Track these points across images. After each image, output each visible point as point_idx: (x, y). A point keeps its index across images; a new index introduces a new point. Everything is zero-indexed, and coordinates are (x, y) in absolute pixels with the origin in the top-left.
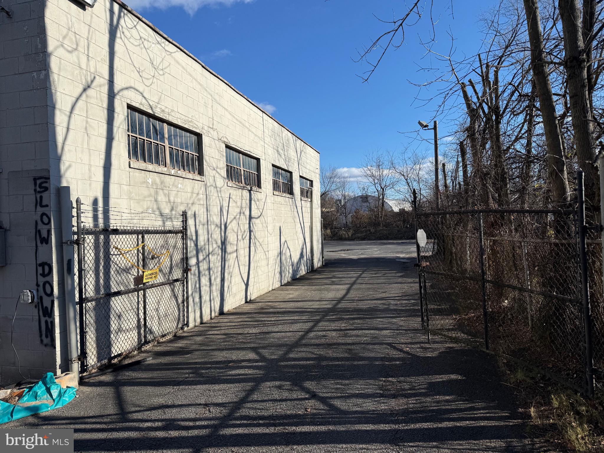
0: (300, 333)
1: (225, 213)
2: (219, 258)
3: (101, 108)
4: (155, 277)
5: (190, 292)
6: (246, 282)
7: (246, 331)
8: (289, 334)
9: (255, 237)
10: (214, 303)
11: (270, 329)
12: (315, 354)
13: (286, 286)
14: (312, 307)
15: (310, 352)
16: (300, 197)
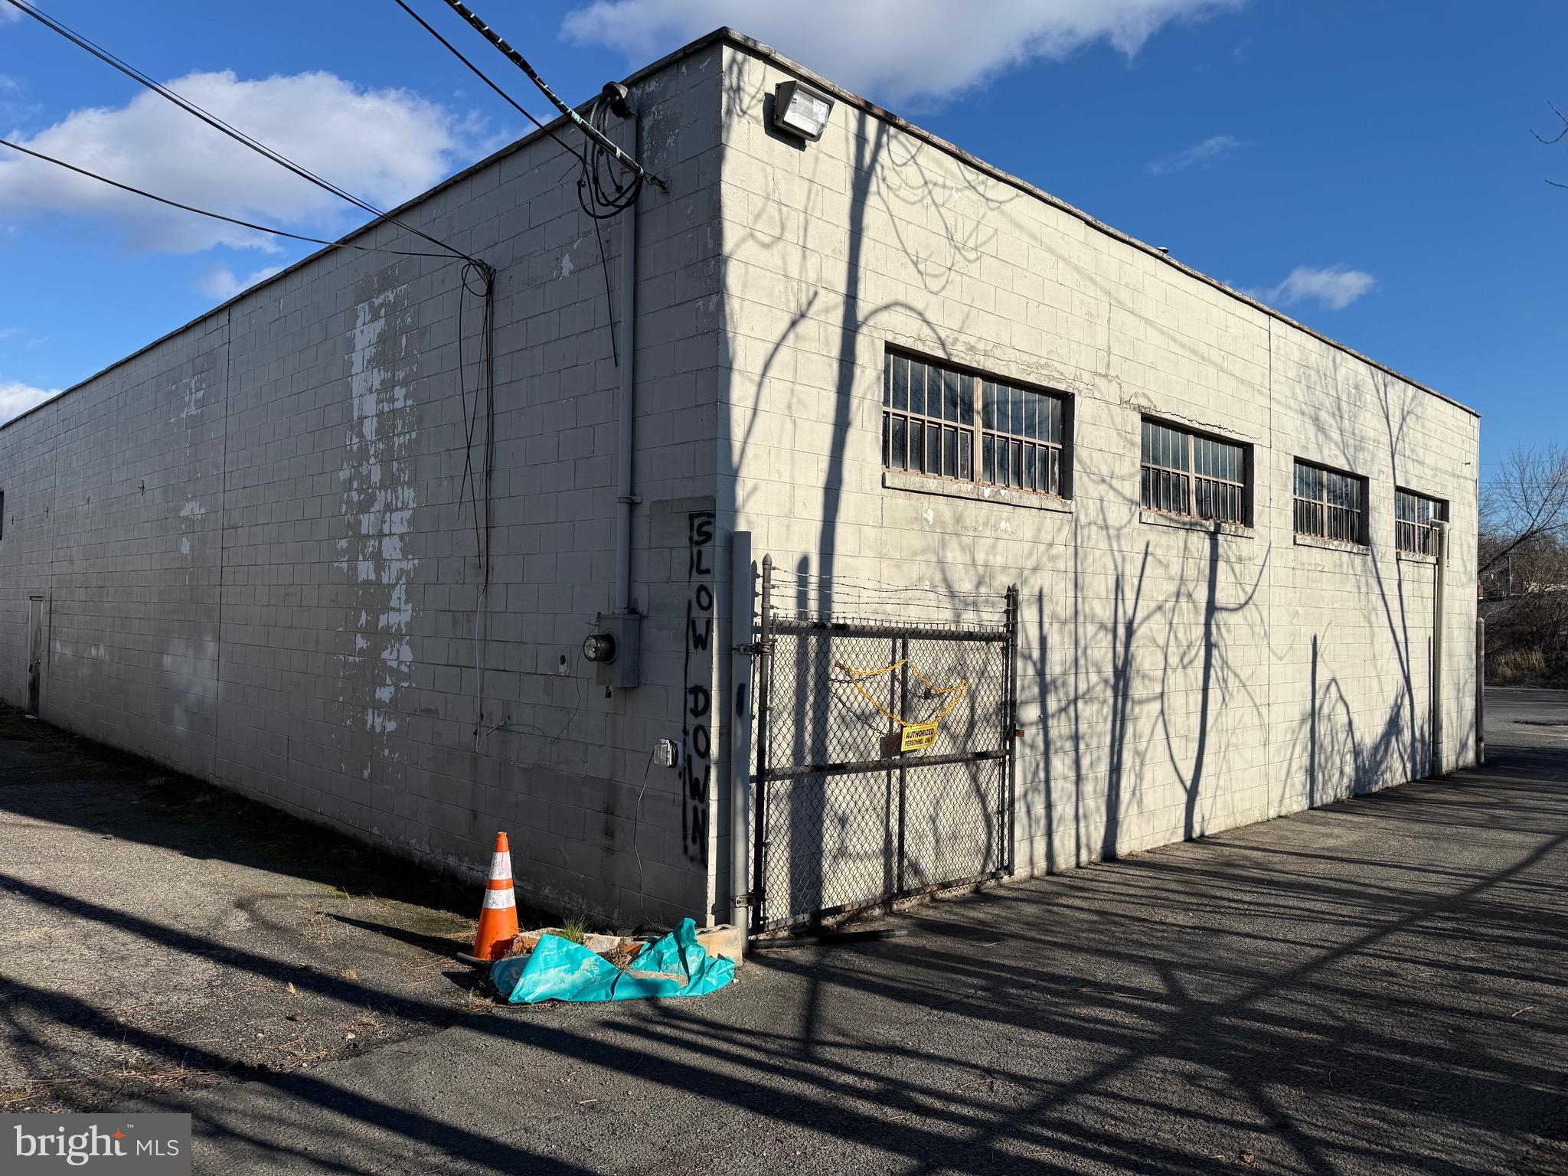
0: (1315, 952)
1: (1130, 595)
2: (1107, 710)
3: (826, 359)
4: (928, 740)
5: (1019, 790)
6: (1188, 784)
7: (1158, 915)
8: (1276, 947)
9: (1225, 663)
10: (1087, 827)
11: (1227, 923)
12: (1338, 1018)
13: (1326, 811)
14: (1385, 884)
15: (1325, 1009)
16: (1393, 551)
